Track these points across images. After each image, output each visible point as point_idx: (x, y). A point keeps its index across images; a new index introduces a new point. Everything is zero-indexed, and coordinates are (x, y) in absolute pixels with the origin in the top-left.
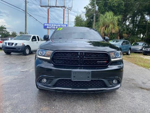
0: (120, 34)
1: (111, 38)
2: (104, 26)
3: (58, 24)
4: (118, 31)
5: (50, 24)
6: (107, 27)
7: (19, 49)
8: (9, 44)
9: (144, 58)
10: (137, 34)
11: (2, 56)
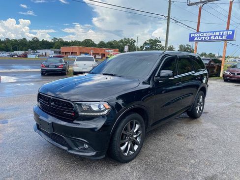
5: (200, 33)
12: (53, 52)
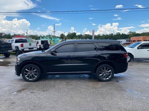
12: (126, 41)
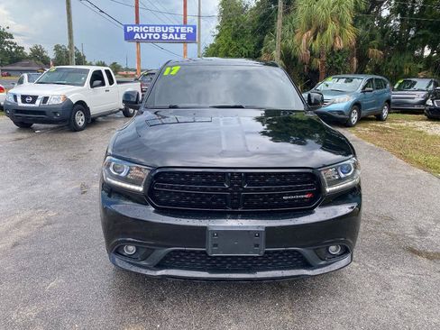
0: (358, 51)
1: (332, 63)
2: (310, 29)
3: (169, 26)
4: (353, 44)
5: (143, 26)
6: (319, 30)
7: (55, 113)
8: (24, 98)
9: (429, 132)
10: (413, 49)
11: (6, 137)
